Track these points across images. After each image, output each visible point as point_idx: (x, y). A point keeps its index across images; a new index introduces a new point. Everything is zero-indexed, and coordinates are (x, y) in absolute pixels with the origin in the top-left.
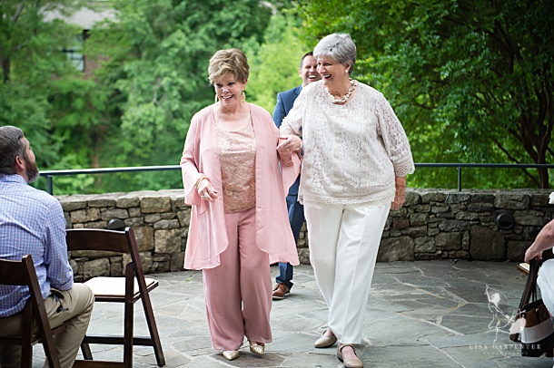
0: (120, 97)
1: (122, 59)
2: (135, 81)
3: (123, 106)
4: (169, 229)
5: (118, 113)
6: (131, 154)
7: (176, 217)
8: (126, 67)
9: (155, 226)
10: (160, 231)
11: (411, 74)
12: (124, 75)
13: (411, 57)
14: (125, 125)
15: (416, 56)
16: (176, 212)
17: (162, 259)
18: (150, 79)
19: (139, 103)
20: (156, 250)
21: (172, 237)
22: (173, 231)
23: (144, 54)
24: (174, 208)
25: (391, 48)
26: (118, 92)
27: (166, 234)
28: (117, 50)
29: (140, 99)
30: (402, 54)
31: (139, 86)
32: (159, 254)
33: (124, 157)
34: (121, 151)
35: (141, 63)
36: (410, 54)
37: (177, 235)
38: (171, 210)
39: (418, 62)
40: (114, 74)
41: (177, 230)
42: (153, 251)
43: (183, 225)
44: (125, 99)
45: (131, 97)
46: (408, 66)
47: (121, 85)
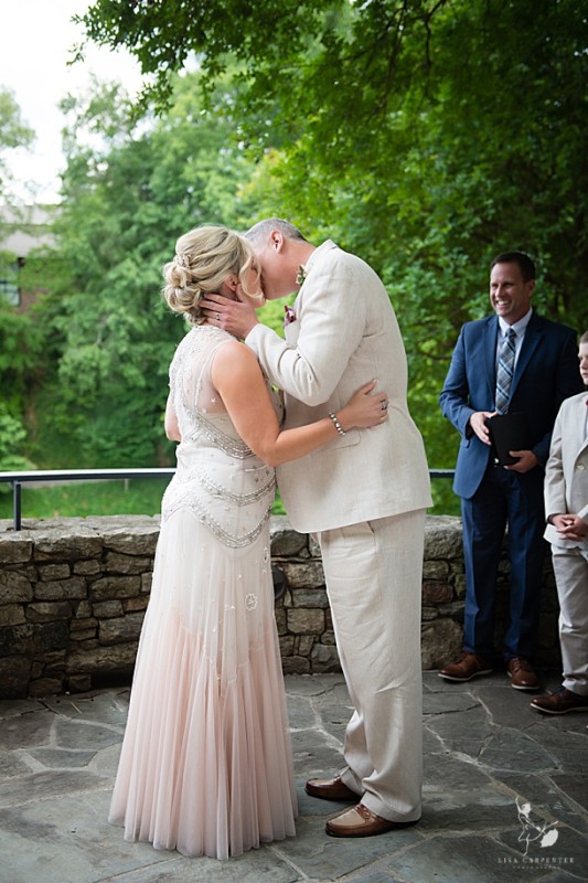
0: (58, 337)
1: (63, 292)
2: (76, 319)
3: (62, 348)
5: (58, 355)
6: (72, 403)
8: (66, 301)
11: (423, 311)
12: (63, 312)
13: (424, 286)
14: (63, 369)
15: (430, 285)
18: (93, 315)
19: (80, 345)
23: (89, 286)
25: (394, 273)
26: (56, 331)
28: (58, 283)
29: (82, 339)
30: (410, 282)
31: (81, 325)
33: (63, 407)
34: (61, 400)
35: (82, 297)
36: (422, 282)
39: (433, 293)
40: (54, 309)
44: (64, 340)
45: (71, 337)
46: (420, 300)
47: (60, 322)
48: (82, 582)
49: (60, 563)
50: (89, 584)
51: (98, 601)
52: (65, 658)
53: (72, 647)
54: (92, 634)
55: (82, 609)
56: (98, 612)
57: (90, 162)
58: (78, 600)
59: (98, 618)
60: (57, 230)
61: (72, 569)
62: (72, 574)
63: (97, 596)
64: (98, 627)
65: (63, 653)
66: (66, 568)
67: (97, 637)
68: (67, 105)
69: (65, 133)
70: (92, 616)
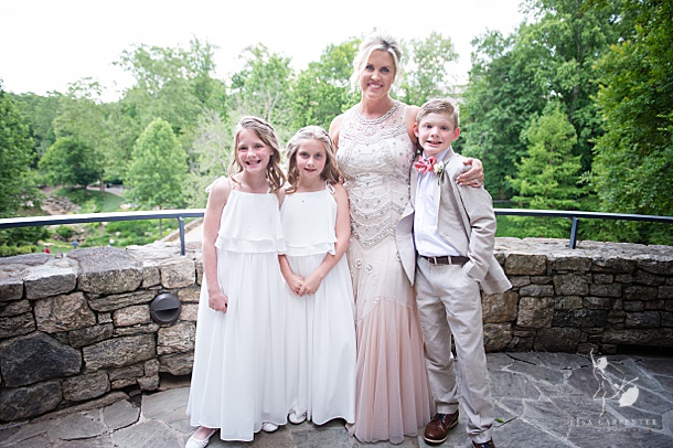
2: (470, 133)
4: (540, 297)
7: (551, 283)
9: (521, 292)
10: (526, 299)
16: (552, 276)
17: (525, 333)
20: (518, 323)
21: (542, 309)
22: (544, 300)
23: (477, 119)
24: (550, 271)
27: (535, 303)
31: (472, 136)
32: (522, 328)
35: (474, 124)
37: (550, 306)
38: (545, 273)
41: (550, 300)
42: (514, 323)
43: (558, 293)
47: (463, 135)
48: (619, 287)
49: (607, 274)
50: (623, 289)
51: (629, 300)
52: (602, 333)
53: (607, 327)
54: (621, 320)
55: (617, 305)
56: (627, 308)
57: (482, 66)
58: (615, 298)
59: (626, 311)
60: (465, 96)
61: (614, 278)
62: (614, 281)
63: (628, 297)
64: (625, 317)
65: (601, 330)
66: (611, 277)
67: (624, 323)
68: (475, 42)
69: (473, 54)
70: (623, 309)
